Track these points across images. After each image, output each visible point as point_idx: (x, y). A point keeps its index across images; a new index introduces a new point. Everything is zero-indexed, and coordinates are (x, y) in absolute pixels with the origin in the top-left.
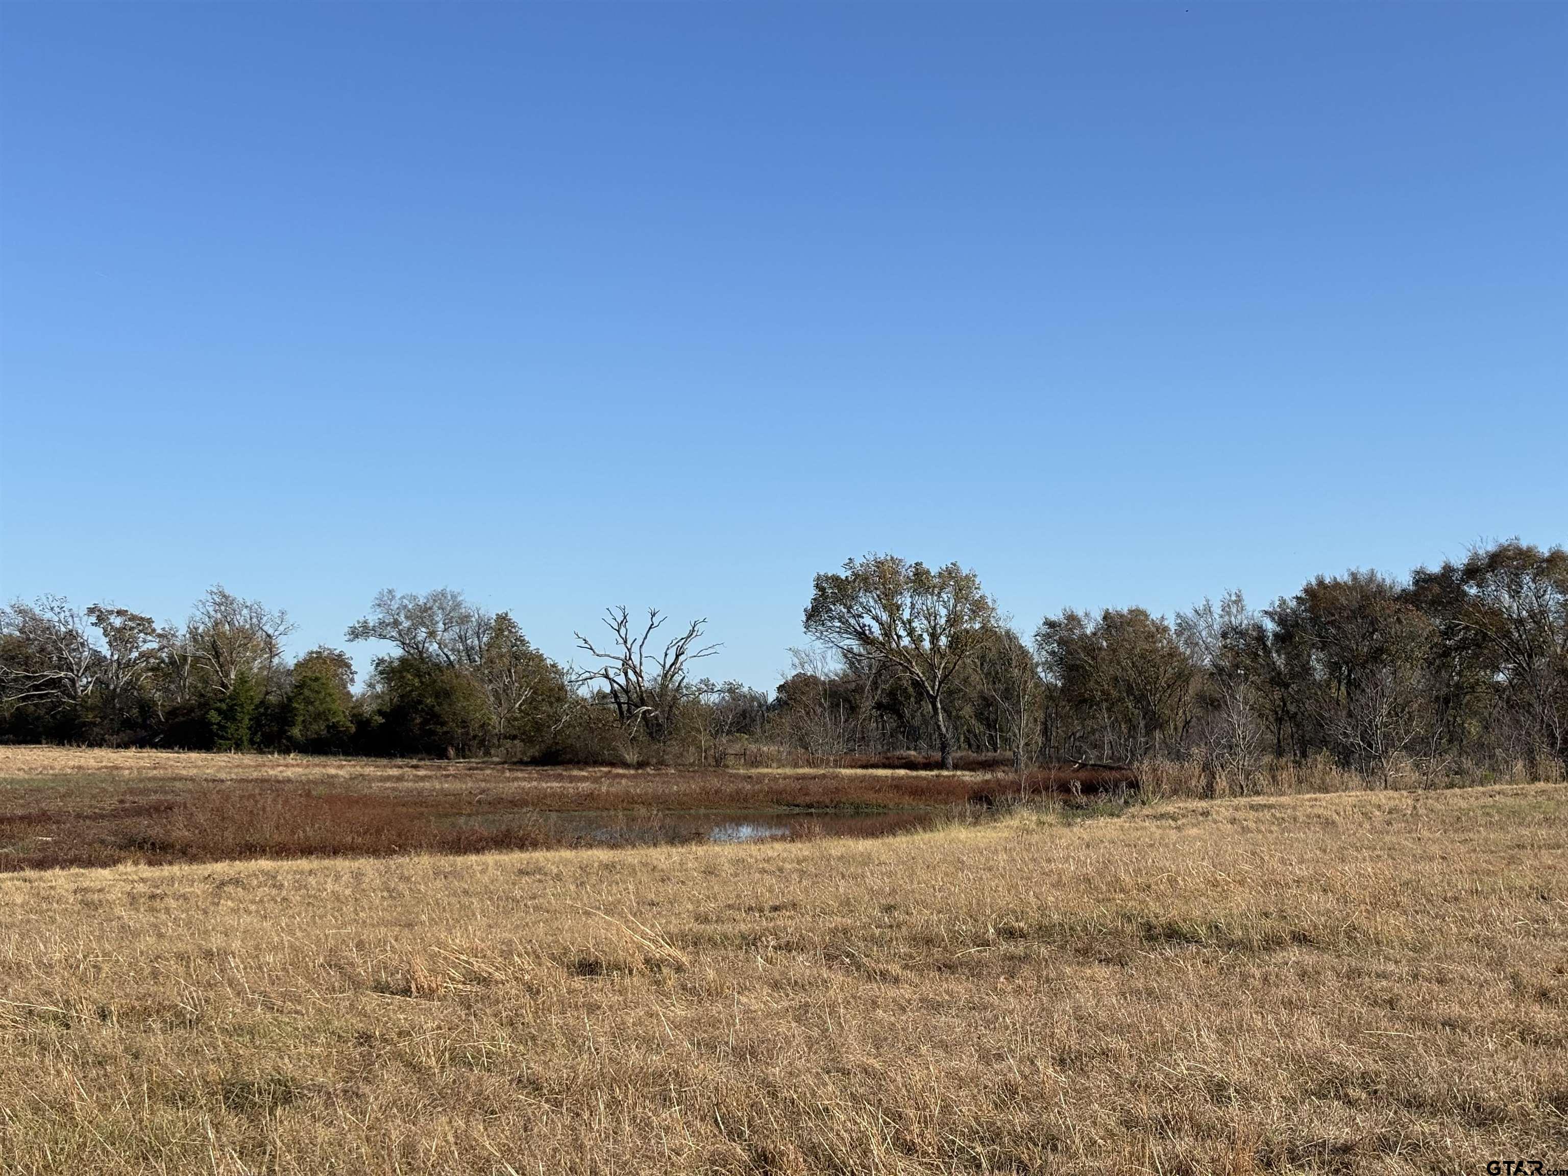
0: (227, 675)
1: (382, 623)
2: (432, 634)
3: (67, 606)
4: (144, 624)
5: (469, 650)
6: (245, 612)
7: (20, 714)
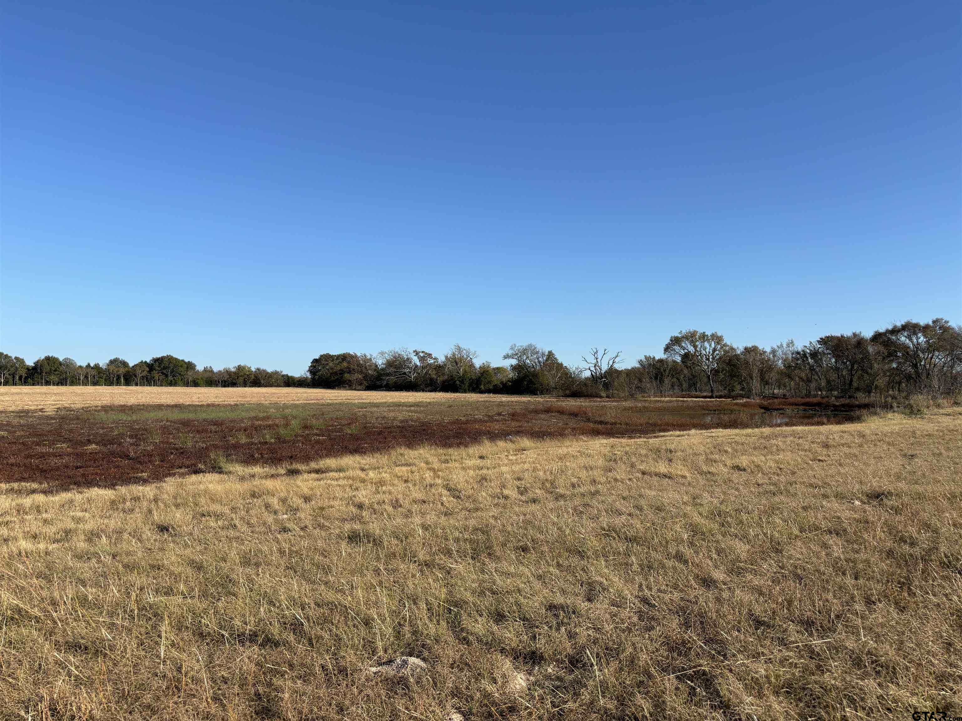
0: (460, 370)
1: (513, 354)
2: (527, 358)
3: (408, 350)
4: (430, 355)
5: (539, 362)
6: (464, 351)
7: (395, 383)
